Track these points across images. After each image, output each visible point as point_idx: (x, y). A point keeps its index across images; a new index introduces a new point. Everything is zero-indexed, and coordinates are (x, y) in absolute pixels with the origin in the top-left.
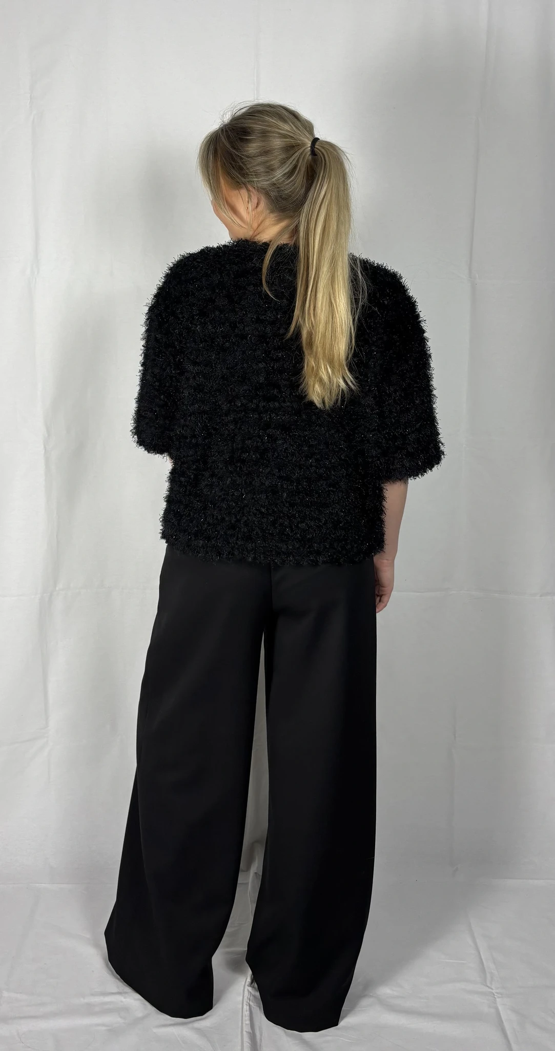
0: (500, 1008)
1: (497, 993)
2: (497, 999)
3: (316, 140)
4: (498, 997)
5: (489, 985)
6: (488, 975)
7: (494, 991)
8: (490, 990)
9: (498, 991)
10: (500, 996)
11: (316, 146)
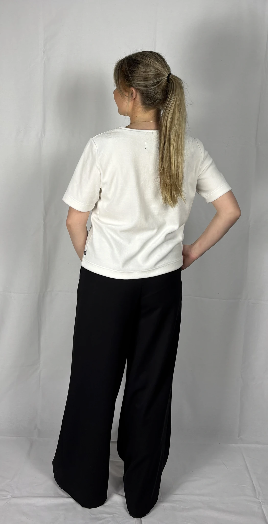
0: (264, 510)
1: (261, 502)
2: (262, 505)
3: (170, 74)
4: (263, 504)
5: (257, 498)
6: (257, 493)
7: (260, 501)
8: (259, 500)
9: (262, 501)
10: (263, 503)
11: (170, 77)
